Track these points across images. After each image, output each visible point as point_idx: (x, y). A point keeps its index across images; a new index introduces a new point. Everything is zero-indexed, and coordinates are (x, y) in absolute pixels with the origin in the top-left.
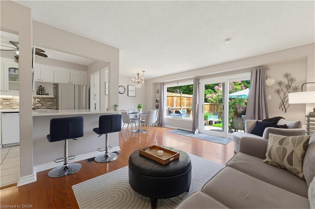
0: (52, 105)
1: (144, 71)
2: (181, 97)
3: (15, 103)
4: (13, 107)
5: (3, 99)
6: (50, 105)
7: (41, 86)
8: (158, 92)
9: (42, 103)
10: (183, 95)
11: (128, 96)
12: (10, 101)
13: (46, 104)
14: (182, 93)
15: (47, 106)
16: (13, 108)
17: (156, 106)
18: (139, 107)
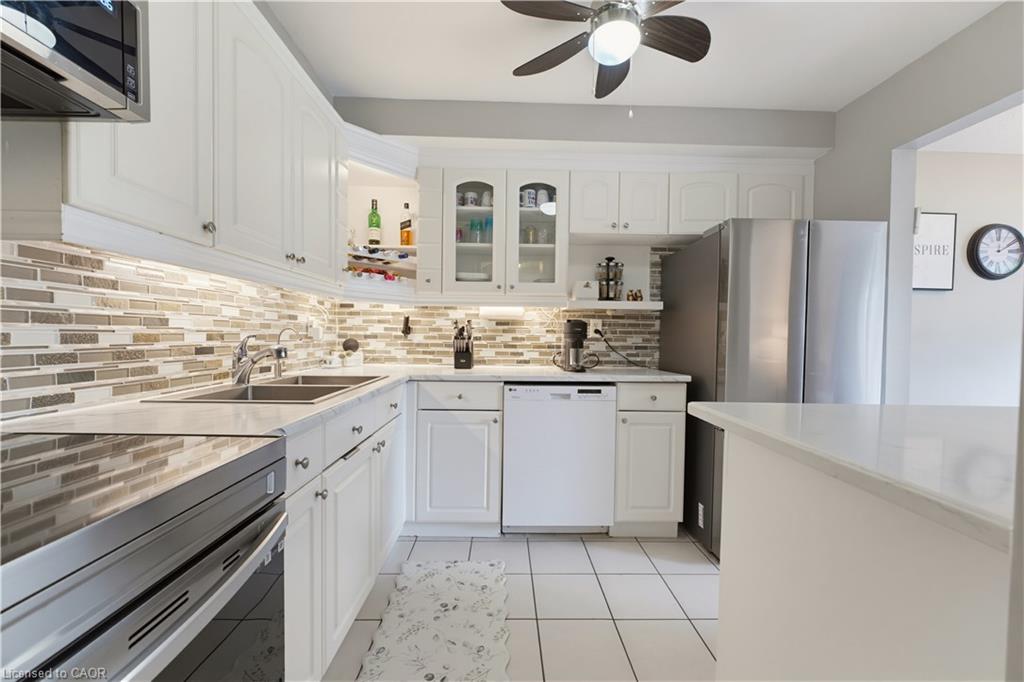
0: (645, 348)
3: (529, 338)
4: (522, 354)
5: (497, 324)
6: (637, 348)
7: (610, 259)
9: (610, 340)
12: (513, 331)
13: (622, 344)
15: (624, 353)
16: (521, 358)
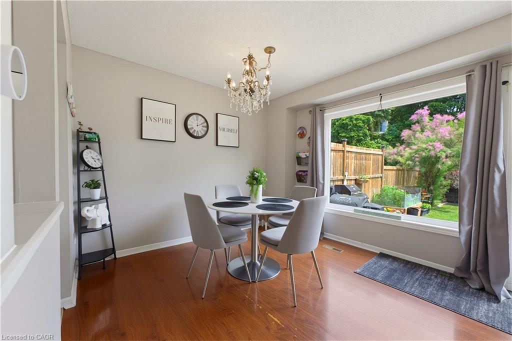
1: (269, 50)
2: (343, 151)
8: (302, 135)
10: (348, 148)
11: (217, 145)
14: (346, 143)
17: (297, 174)
18: (254, 180)
